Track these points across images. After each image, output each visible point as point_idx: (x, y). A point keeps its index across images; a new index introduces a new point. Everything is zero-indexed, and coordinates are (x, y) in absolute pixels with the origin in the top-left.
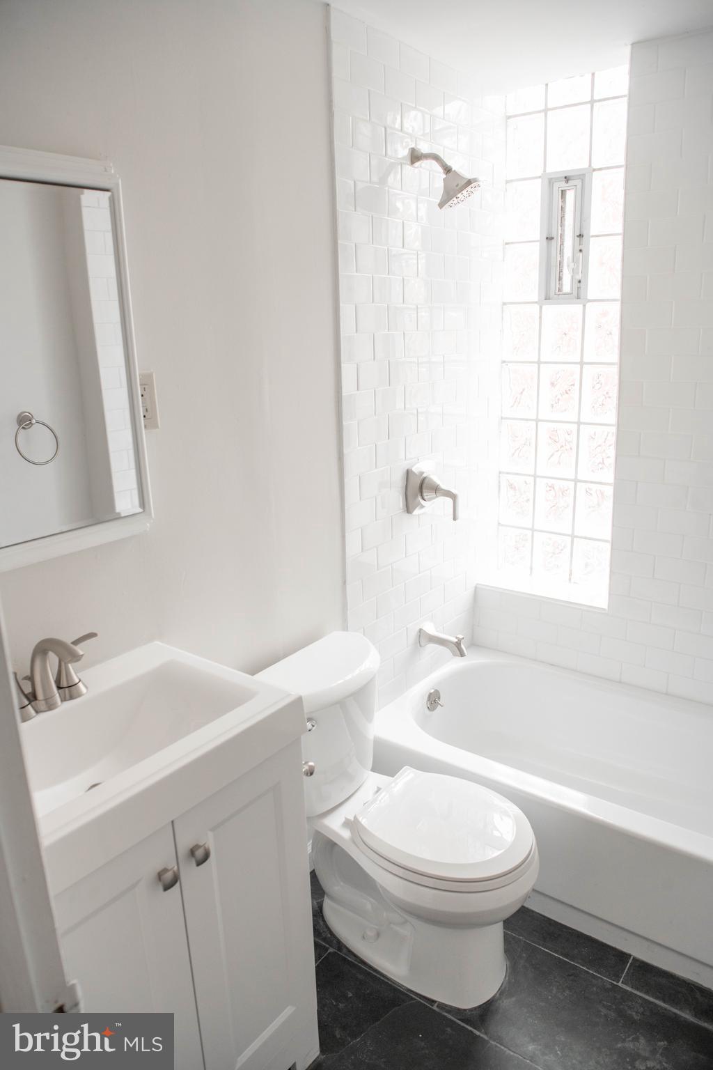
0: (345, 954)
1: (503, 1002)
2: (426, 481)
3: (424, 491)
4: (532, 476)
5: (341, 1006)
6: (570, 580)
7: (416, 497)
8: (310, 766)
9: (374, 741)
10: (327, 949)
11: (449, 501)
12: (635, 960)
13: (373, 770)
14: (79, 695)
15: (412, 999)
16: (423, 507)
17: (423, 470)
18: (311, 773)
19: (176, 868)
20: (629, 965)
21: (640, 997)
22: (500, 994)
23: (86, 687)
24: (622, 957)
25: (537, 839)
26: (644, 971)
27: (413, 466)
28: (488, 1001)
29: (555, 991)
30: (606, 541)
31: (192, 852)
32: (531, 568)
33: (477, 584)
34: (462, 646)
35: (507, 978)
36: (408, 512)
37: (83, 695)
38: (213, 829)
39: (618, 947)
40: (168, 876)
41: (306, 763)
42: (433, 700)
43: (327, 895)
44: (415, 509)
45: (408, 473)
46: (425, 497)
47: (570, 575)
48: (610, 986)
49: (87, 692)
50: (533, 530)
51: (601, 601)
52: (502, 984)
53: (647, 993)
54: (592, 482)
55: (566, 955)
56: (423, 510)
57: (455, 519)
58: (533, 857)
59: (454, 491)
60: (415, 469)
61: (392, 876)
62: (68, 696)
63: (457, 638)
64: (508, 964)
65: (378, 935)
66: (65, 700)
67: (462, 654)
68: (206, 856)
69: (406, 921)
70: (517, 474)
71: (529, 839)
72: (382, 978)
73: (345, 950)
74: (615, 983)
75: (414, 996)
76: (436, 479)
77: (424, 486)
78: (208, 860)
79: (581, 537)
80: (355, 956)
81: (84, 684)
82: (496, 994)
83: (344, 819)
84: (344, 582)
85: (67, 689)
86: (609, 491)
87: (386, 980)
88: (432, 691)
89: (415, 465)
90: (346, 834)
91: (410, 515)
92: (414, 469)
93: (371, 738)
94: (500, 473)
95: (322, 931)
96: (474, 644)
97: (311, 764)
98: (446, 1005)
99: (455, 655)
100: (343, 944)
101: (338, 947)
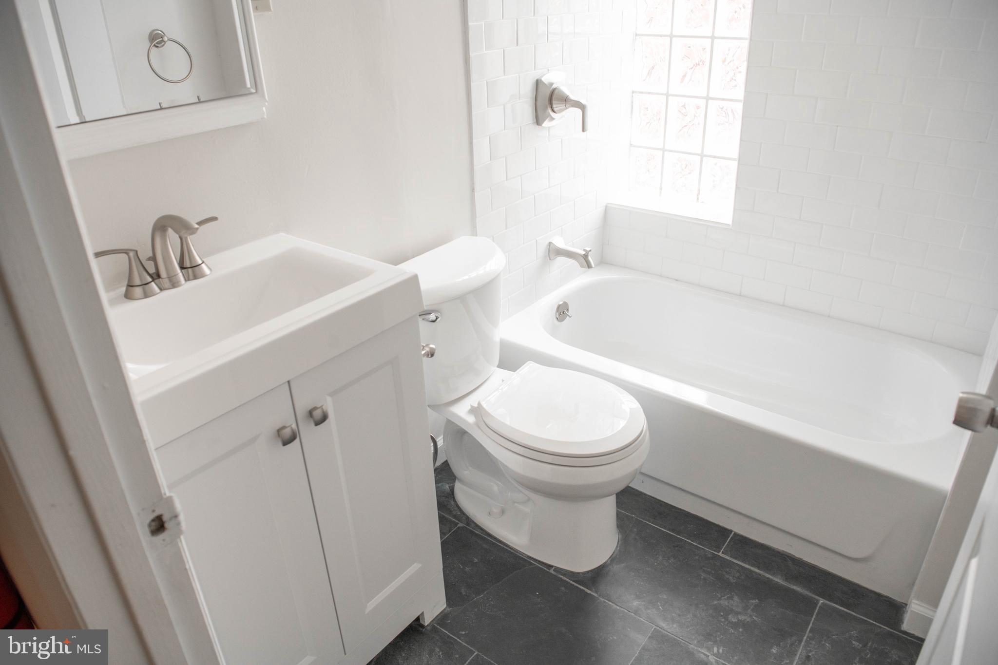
0: (473, 528)
1: (613, 567)
2: (556, 92)
3: (554, 102)
4: (665, 95)
5: (467, 569)
6: (698, 199)
7: (545, 109)
8: (431, 348)
9: (500, 343)
10: (457, 524)
11: (579, 112)
12: (736, 534)
13: (499, 366)
14: (203, 275)
15: (531, 564)
16: (553, 119)
17: (552, 80)
18: (432, 354)
19: (294, 426)
20: (729, 539)
21: (738, 565)
22: (611, 561)
23: (210, 269)
24: (724, 532)
25: (647, 420)
26: (743, 545)
27: (542, 76)
28: (601, 566)
29: (661, 558)
30: (734, 159)
31: (310, 413)
32: (661, 189)
33: (608, 203)
34: (590, 258)
35: (618, 548)
36: (537, 124)
37: (207, 275)
38: (332, 395)
39: (721, 524)
40: (287, 433)
41: (427, 345)
42: (562, 311)
43: (458, 479)
44: (544, 121)
45: (538, 83)
46: (555, 109)
47: (699, 194)
48: (712, 556)
49: (210, 274)
50: (664, 150)
51: (727, 218)
52: (614, 553)
53: (744, 561)
54: (723, 100)
55: (673, 531)
56: (553, 123)
57: (584, 130)
58: (645, 435)
59: (583, 101)
60: (546, 79)
61: (511, 453)
62: (191, 276)
63: (584, 250)
64: (620, 536)
65: (503, 512)
66: (189, 280)
67: (589, 266)
68: (324, 418)
69: (529, 499)
70: (649, 93)
71: (641, 423)
72: (505, 547)
73: (473, 525)
74: (716, 553)
75: (533, 562)
76: (566, 91)
77: (554, 97)
78: (327, 421)
79: (710, 156)
80: (482, 529)
81: (207, 265)
82: (608, 561)
83: (470, 408)
84: (473, 190)
85: (190, 269)
86: (739, 107)
87: (509, 549)
88: (561, 303)
89: (544, 75)
90: (471, 419)
91: (539, 127)
92: (543, 79)
93: (497, 339)
94: (633, 92)
95: (452, 510)
96: (603, 262)
97: (432, 346)
98: (562, 569)
99: (582, 266)
100: (471, 519)
101: (467, 522)
